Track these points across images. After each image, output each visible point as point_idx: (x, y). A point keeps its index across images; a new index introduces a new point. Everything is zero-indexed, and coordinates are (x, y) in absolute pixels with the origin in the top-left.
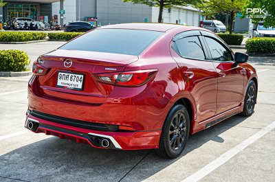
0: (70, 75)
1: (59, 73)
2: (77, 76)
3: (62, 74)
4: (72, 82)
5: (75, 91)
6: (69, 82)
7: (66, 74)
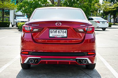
0: (58, 30)
1: (50, 30)
2: (62, 30)
3: (52, 30)
4: (60, 34)
5: (63, 38)
6: (58, 34)
7: (55, 30)
